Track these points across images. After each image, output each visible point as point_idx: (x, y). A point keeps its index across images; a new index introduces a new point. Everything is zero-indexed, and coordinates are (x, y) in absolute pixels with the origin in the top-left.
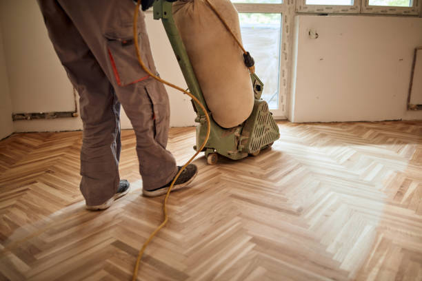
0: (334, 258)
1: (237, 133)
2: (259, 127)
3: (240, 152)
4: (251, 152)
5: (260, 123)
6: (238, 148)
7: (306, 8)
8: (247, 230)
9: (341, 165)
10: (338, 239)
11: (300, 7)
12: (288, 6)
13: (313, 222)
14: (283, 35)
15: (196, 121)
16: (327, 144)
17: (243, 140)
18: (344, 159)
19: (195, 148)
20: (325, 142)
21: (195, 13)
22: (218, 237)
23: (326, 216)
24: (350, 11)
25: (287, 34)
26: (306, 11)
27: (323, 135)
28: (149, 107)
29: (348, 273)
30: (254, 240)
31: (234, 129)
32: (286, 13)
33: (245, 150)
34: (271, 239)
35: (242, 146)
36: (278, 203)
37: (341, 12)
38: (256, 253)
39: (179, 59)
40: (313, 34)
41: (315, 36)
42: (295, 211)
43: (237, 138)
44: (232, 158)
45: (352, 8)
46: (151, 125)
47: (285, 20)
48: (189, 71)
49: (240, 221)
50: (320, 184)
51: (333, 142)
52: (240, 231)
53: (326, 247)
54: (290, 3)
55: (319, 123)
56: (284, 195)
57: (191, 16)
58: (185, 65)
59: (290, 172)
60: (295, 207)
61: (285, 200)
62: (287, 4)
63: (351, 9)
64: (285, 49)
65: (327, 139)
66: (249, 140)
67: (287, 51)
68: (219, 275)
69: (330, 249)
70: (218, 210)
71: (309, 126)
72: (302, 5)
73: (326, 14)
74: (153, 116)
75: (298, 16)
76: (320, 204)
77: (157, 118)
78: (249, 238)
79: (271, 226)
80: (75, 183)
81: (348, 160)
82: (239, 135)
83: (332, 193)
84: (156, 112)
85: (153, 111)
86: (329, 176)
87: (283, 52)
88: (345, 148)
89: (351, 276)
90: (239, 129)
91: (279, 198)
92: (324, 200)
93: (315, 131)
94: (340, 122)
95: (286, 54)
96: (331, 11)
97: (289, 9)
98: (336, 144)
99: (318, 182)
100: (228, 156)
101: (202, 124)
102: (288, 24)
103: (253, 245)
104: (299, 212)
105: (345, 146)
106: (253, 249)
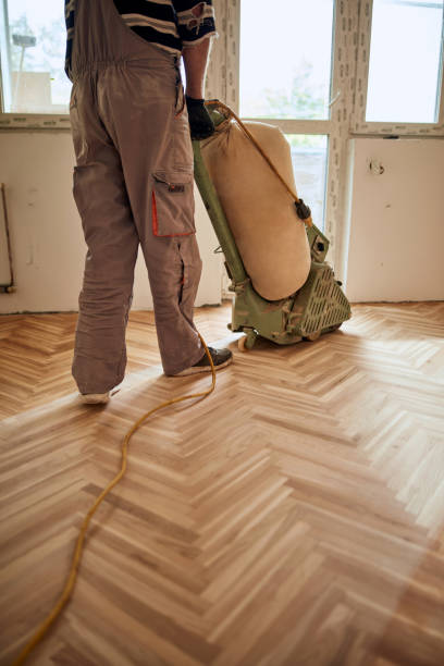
0: (407, 509)
1: (285, 308)
2: (317, 300)
3: (289, 334)
4: (305, 335)
5: (319, 296)
6: (286, 328)
7: (366, 126)
8: (279, 468)
9: (419, 369)
10: (413, 479)
11: (357, 126)
12: (338, 124)
13: (376, 457)
14: (331, 170)
15: (230, 289)
16: (397, 337)
17: (293, 318)
18: (422, 361)
19: (229, 327)
20: (393, 333)
21: (230, 147)
22: (239, 479)
23: (396, 447)
24: (433, 133)
25: (336, 167)
26: (366, 131)
27: (390, 323)
28: (179, 267)
29: (428, 530)
30: (291, 483)
31: (282, 301)
32: (336, 134)
33: (295, 333)
34: (315, 481)
35: (291, 327)
36: (324, 428)
37: (419, 133)
38: (293, 502)
39: (208, 207)
40: (376, 168)
41: (378, 171)
42: (349, 440)
43: (286, 314)
44: (277, 341)
45: (435, 127)
46: (177, 289)
47: (333, 145)
48: (222, 222)
49: (269, 455)
50: (386, 398)
51: (406, 334)
52: (271, 471)
53: (397, 492)
54: (342, 119)
55: (384, 303)
56: (333, 415)
57: (224, 152)
58: (215, 215)
59: (340, 381)
60: (350, 434)
61: (335, 423)
62: (336, 122)
63: (435, 129)
64: (332, 190)
65: (396, 329)
66: (301, 318)
67: (336, 192)
68: (241, 534)
69: (402, 496)
70: (236, 439)
71: (369, 308)
72: (359, 122)
73: (396, 137)
74: (182, 279)
75: (353, 141)
76: (385, 430)
77: (186, 282)
78: (284, 480)
79: (315, 462)
80: (18, 397)
81: (429, 361)
82: (288, 311)
83: (405, 412)
84: (186, 275)
85: (183, 274)
86: (399, 386)
87: (331, 195)
88: (423, 343)
89: (430, 535)
90: (288, 303)
91: (325, 420)
92: (392, 423)
93: (379, 316)
94: (417, 302)
95: (335, 197)
96: (403, 132)
97: (340, 128)
98: (410, 337)
99: (384, 396)
100: (272, 339)
101: (238, 294)
102: (338, 150)
103: (289, 491)
104: (355, 442)
105: (423, 339)
106: (291, 495)
